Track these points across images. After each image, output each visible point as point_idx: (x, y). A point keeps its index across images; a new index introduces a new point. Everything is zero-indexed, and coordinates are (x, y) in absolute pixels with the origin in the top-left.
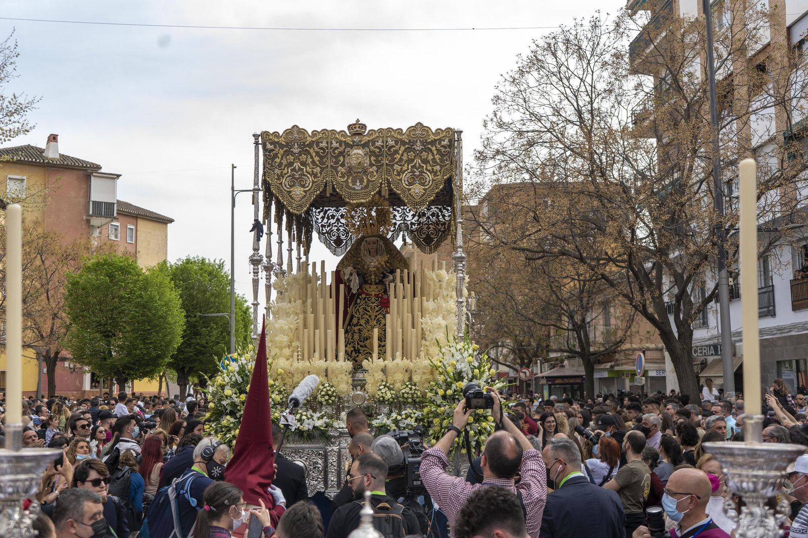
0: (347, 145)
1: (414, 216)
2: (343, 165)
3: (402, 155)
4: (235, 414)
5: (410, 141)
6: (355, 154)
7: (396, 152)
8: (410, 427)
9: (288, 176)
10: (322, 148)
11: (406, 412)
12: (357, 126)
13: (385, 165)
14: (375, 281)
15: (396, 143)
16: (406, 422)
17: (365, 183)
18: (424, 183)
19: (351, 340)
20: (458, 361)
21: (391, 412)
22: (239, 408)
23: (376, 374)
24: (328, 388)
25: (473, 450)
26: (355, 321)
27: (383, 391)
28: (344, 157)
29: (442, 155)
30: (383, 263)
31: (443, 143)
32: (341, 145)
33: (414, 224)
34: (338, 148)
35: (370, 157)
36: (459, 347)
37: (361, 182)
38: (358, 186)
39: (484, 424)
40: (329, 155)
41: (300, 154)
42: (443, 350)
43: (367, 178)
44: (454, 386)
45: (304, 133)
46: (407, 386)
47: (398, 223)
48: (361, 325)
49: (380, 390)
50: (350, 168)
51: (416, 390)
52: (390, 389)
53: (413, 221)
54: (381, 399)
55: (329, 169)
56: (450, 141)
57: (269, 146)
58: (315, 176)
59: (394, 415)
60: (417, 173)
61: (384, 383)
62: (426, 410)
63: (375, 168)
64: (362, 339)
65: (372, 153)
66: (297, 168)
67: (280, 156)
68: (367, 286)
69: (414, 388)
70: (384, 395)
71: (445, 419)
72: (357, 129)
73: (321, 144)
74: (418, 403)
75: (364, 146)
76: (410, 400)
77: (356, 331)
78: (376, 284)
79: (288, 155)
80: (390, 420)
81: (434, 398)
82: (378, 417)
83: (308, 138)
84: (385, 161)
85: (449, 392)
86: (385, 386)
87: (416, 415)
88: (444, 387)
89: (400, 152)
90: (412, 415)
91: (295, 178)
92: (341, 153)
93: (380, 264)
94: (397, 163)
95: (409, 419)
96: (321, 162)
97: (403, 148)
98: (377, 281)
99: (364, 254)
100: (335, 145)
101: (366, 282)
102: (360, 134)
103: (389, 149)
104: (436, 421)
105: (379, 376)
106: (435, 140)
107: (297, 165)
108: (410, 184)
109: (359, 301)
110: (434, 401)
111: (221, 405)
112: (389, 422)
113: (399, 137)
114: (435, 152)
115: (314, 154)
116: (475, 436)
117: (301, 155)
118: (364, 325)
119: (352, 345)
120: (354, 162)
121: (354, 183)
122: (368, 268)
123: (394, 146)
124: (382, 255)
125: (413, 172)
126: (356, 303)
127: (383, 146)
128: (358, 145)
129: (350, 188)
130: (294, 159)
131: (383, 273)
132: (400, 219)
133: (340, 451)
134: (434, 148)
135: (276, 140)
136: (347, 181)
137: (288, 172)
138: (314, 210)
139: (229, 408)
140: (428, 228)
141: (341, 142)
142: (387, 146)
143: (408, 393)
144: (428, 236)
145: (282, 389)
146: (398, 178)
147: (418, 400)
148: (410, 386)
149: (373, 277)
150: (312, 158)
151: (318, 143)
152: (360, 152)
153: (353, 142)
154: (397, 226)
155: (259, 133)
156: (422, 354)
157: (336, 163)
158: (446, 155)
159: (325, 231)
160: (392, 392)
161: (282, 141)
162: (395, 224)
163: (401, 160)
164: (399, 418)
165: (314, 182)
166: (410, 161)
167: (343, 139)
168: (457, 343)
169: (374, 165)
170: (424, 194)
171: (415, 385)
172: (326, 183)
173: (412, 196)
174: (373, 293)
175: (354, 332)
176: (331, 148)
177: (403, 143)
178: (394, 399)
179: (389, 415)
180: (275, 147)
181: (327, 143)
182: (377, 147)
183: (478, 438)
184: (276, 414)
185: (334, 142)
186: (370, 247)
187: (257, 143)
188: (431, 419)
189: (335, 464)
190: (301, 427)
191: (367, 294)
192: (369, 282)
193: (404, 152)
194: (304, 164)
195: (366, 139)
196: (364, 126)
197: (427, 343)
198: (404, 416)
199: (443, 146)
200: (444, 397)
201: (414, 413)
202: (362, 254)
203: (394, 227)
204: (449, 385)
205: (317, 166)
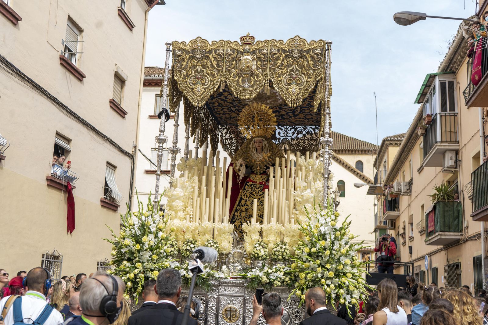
0: (239, 52)
1: (293, 133)
2: (235, 68)
3: (283, 61)
4: (132, 260)
5: (289, 49)
6: (245, 59)
7: (278, 58)
8: (279, 279)
9: (192, 76)
10: (219, 55)
11: (277, 267)
12: (248, 38)
13: (268, 68)
14: (260, 172)
15: (278, 51)
16: (276, 274)
17: (252, 83)
18: (300, 84)
19: (239, 217)
20: (322, 225)
21: (264, 266)
22: (135, 255)
23: (253, 235)
24: (212, 244)
25: (333, 302)
26: (243, 202)
27: (258, 248)
28: (236, 61)
29: (315, 61)
30: (266, 158)
31: (317, 52)
32: (234, 53)
33: (294, 139)
34: (232, 54)
35: (257, 62)
36: (323, 213)
37: (249, 81)
38: (247, 85)
39: (344, 279)
40: (225, 60)
41: (202, 58)
42: (310, 216)
43: (254, 78)
44: (318, 246)
45: (206, 43)
46: (278, 245)
47: (282, 138)
48: (247, 205)
49: (256, 247)
50: (241, 70)
51: (285, 249)
52: (263, 247)
53: (293, 137)
54: (256, 255)
55: (224, 71)
56: (322, 50)
57: (178, 52)
58: (213, 76)
59: (266, 269)
60: (294, 76)
61: (259, 242)
62: (293, 265)
63: (261, 70)
64: (248, 216)
65: (259, 58)
66: (199, 70)
67: (186, 61)
68: (253, 176)
69: (284, 247)
70: (258, 252)
71: (309, 273)
72: (247, 40)
73: (218, 51)
74: (287, 261)
75: (253, 53)
76: (280, 257)
77: (243, 210)
78: (261, 174)
79: (192, 59)
80: (262, 273)
81: (300, 255)
82: (253, 270)
83: (209, 46)
84: (269, 65)
85: (314, 250)
86: (260, 245)
87: (285, 270)
88: (309, 246)
89: (281, 58)
90: (282, 270)
91: (197, 78)
92: (234, 59)
93: (264, 158)
94: (278, 67)
95: (279, 272)
96: (218, 66)
97: (284, 55)
98: (262, 172)
99: (252, 151)
100: (230, 52)
101: (253, 173)
102: (250, 44)
103: (272, 56)
104: (302, 275)
105: (256, 237)
106: (310, 49)
107: (199, 68)
108: (289, 84)
109: (246, 187)
110: (300, 257)
111: (121, 252)
112: (261, 274)
113: (281, 46)
114: (309, 59)
115: (213, 59)
116: (335, 290)
117: (202, 60)
118: (250, 206)
119: (239, 221)
120: (244, 65)
121: (244, 82)
122: (255, 161)
123: (276, 54)
124: (266, 152)
125: (291, 75)
126: (245, 189)
127: (267, 54)
128: (248, 52)
129: (240, 86)
130: (197, 63)
131: (266, 166)
132: (283, 135)
133: (218, 298)
134: (308, 56)
135: (183, 47)
136: (238, 81)
137: (192, 73)
138: (220, 127)
139: (127, 256)
140: (304, 143)
141: (234, 50)
142: (270, 53)
143: (279, 251)
144: (304, 148)
145: (174, 243)
146: (279, 79)
147: (287, 258)
148: (281, 246)
149: (258, 168)
150: (211, 62)
151: (216, 50)
152: (249, 57)
153: (244, 49)
154: (280, 141)
155: (170, 42)
156: (293, 220)
157: (229, 66)
158: (318, 61)
159: (227, 143)
160: (266, 250)
161: (188, 48)
162: (279, 139)
163: (281, 65)
164: (270, 271)
165: (211, 81)
166: (289, 65)
167: (236, 48)
168: (321, 210)
169: (259, 68)
170: (300, 92)
171: (285, 245)
172: (221, 81)
173: (289, 94)
174: (258, 181)
175: (242, 211)
176: (226, 54)
177: (284, 51)
178: (266, 256)
179: (261, 270)
180: (183, 53)
181: (223, 50)
182: (263, 54)
183: (338, 291)
184: (166, 263)
185: (229, 50)
186: (257, 145)
187: (168, 50)
188: (297, 273)
189: (214, 308)
190: (186, 275)
191: (253, 182)
192: (255, 172)
193: (283, 58)
194: (204, 66)
195: (254, 47)
196: (253, 38)
197: (297, 212)
198: (274, 270)
199: (316, 54)
200: (309, 254)
201: (283, 268)
202: (250, 151)
203: (279, 141)
204: (313, 245)
205: (215, 68)
